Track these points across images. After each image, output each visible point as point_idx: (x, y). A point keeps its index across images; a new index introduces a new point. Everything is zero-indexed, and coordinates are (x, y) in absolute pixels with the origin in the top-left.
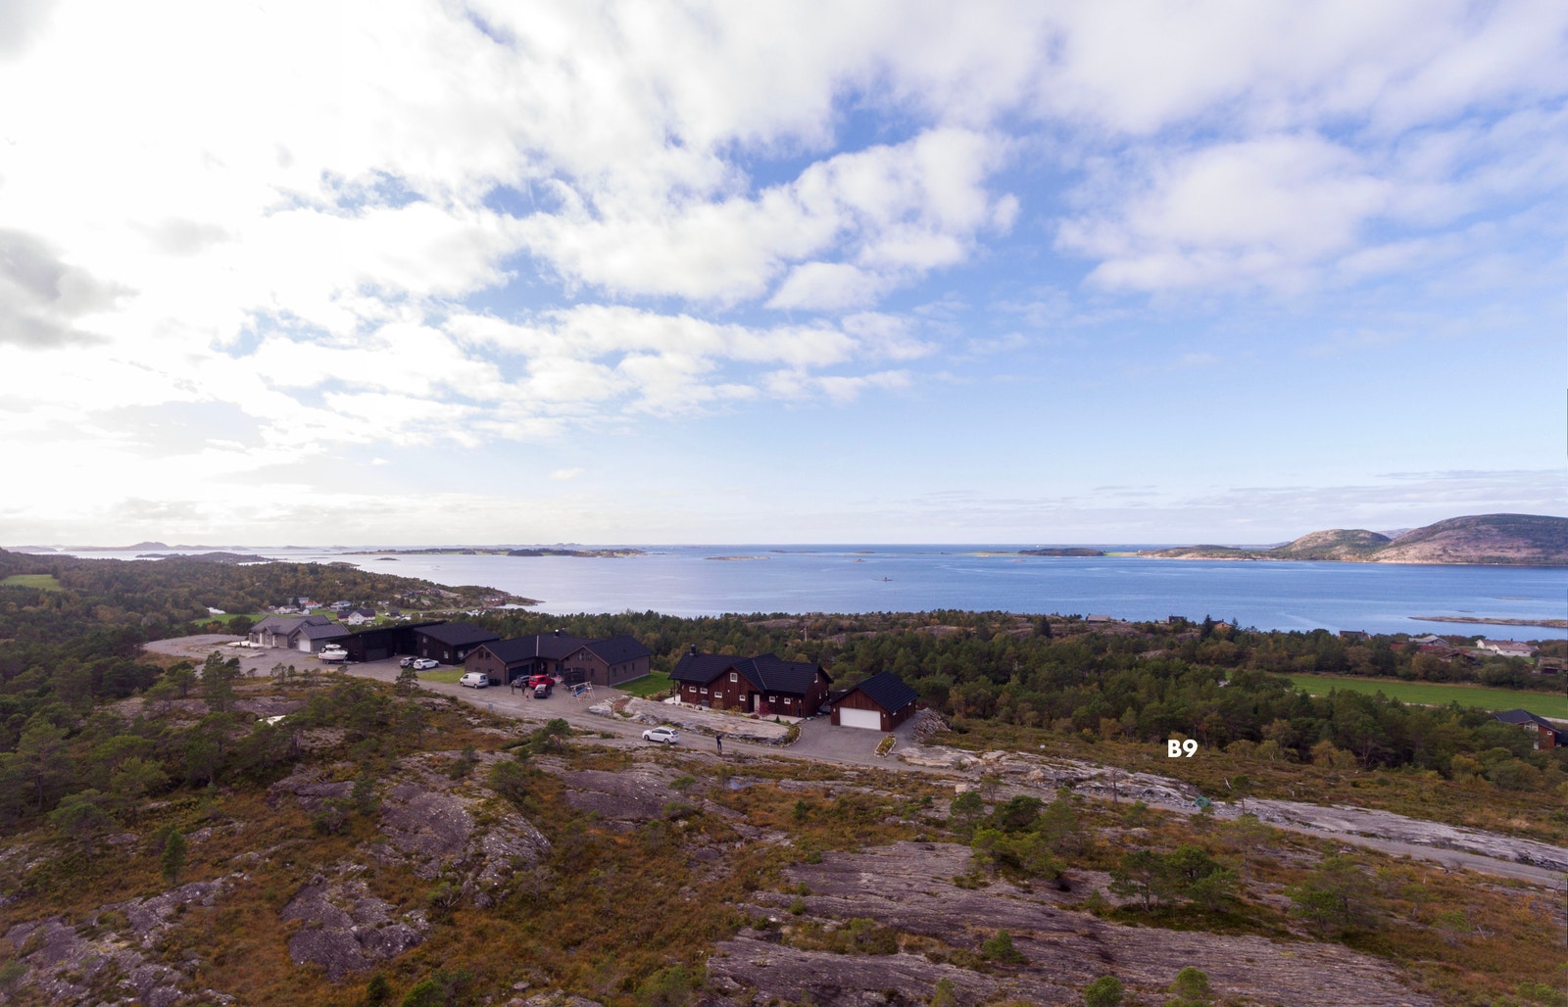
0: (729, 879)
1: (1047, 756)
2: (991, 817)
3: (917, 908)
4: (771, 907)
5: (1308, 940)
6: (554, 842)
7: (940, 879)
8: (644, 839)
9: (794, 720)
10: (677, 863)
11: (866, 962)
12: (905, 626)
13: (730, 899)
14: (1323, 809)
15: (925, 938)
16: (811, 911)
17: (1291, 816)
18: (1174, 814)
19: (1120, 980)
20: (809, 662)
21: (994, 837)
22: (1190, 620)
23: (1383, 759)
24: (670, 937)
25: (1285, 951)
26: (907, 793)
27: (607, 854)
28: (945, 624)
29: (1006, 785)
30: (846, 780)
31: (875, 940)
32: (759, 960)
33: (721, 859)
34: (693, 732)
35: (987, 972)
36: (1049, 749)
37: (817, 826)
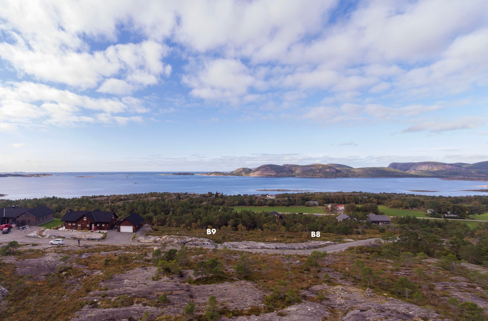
0: (81, 290)
1: (178, 236)
2: (163, 257)
3: (141, 289)
4: (95, 296)
5: (238, 280)
6: (10, 290)
7: (148, 278)
8: (49, 281)
9: (105, 231)
10: (61, 288)
11: (124, 309)
12: (141, 198)
13: (81, 296)
14: (240, 243)
15: (142, 298)
16: (108, 295)
17: (234, 246)
18: (208, 249)
19: (194, 303)
20: (111, 211)
21: (164, 263)
22: (213, 193)
23: (251, 227)
24: (58, 315)
25: (233, 285)
26: (140, 252)
27: (34, 290)
28: (152, 197)
29: (168, 246)
30: (121, 250)
31: (127, 301)
32: (89, 315)
33: (78, 283)
34: (69, 239)
35: (159, 307)
36: (179, 233)
37: (112, 266)
